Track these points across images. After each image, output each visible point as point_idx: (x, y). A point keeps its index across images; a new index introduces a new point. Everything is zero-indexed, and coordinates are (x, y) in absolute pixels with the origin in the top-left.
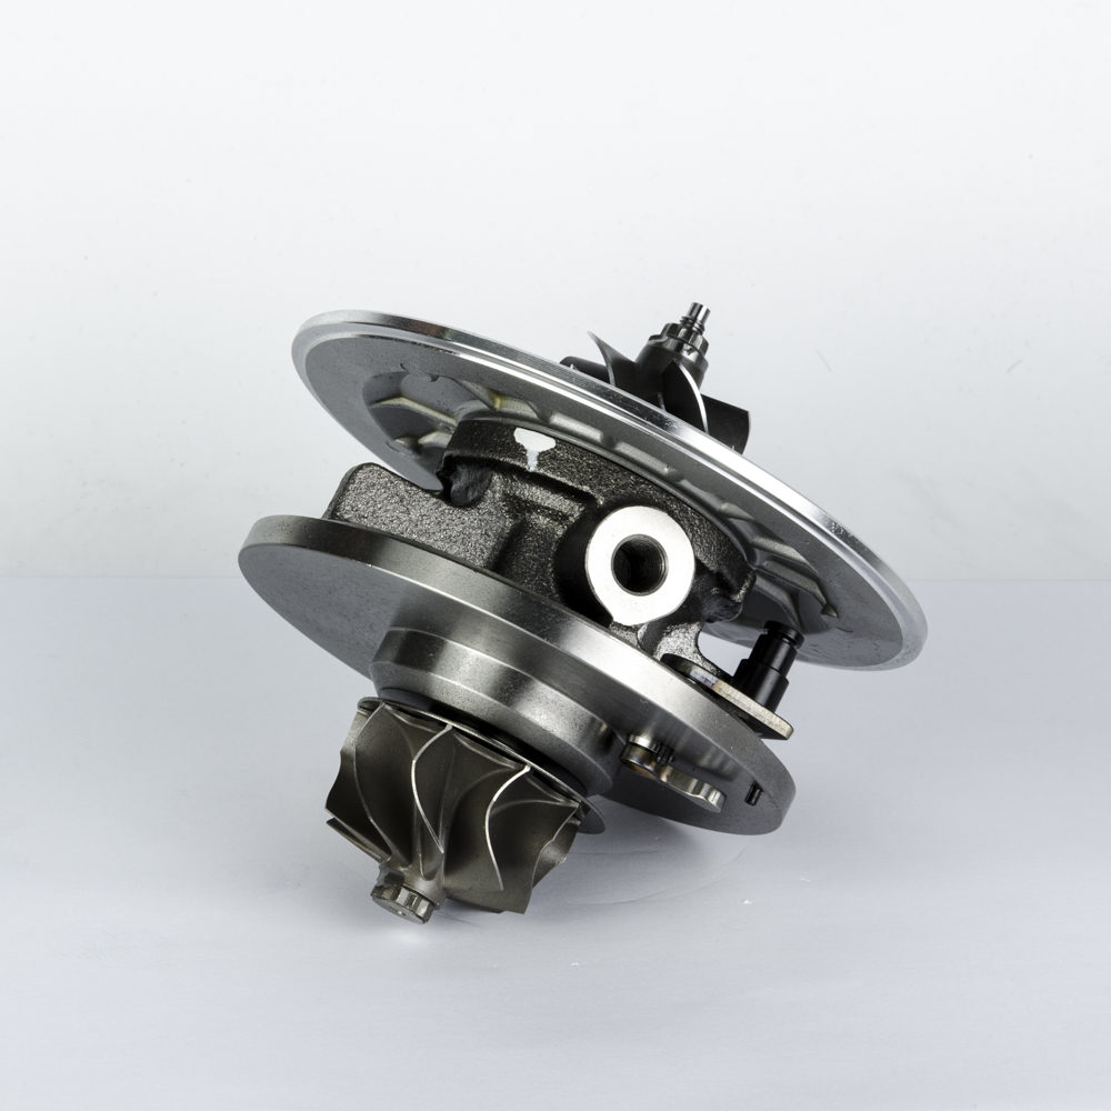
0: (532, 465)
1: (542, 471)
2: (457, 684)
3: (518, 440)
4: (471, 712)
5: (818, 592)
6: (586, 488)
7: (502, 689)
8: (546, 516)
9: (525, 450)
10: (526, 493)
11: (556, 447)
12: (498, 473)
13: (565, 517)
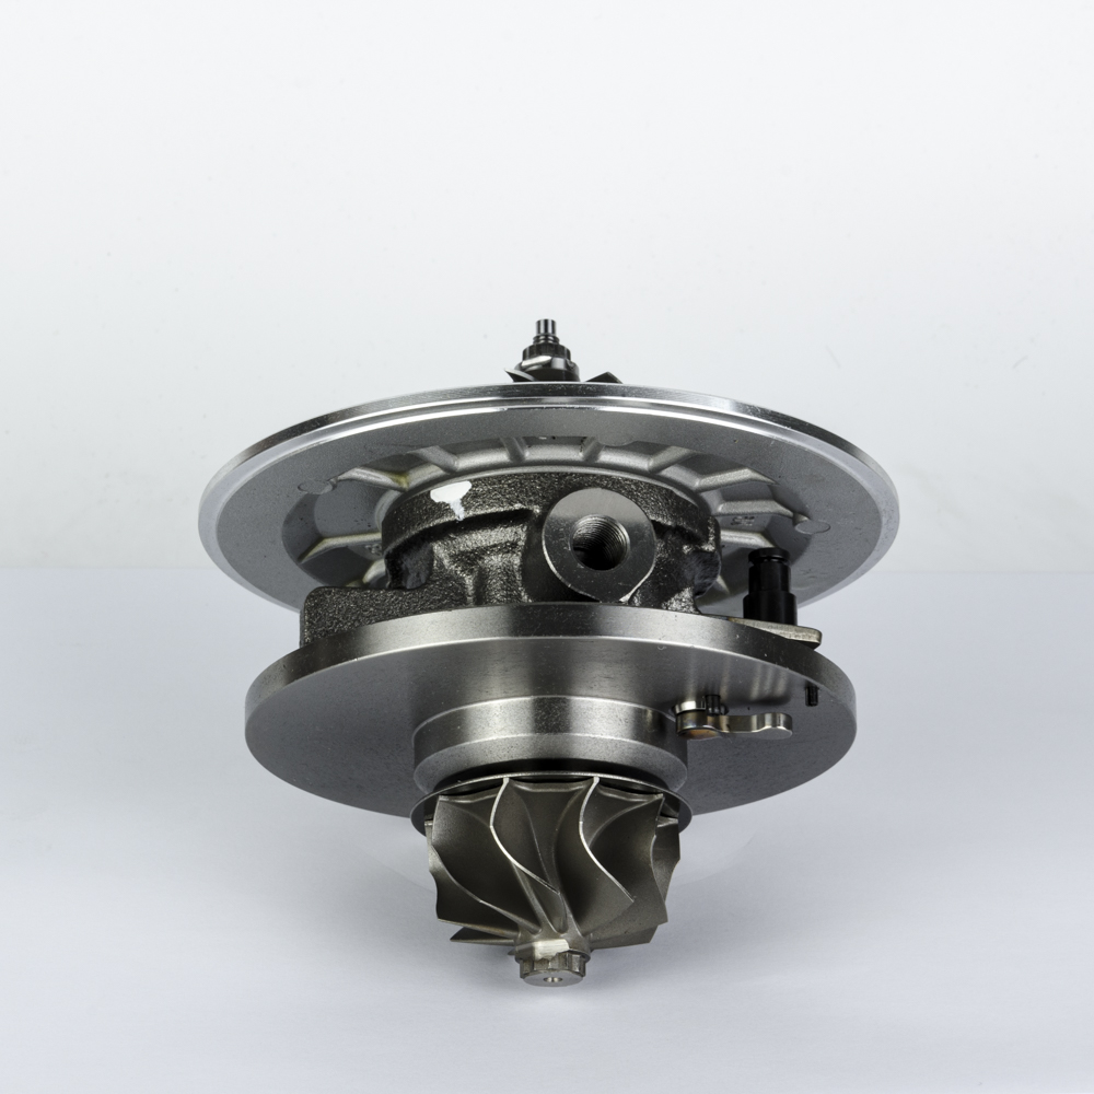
0: (460, 514)
1: (471, 513)
2: (494, 738)
3: (437, 501)
4: (520, 757)
5: (781, 509)
6: (517, 506)
7: (536, 721)
8: (498, 553)
9: (448, 505)
10: (469, 543)
11: (473, 486)
12: (435, 540)
13: (514, 545)
